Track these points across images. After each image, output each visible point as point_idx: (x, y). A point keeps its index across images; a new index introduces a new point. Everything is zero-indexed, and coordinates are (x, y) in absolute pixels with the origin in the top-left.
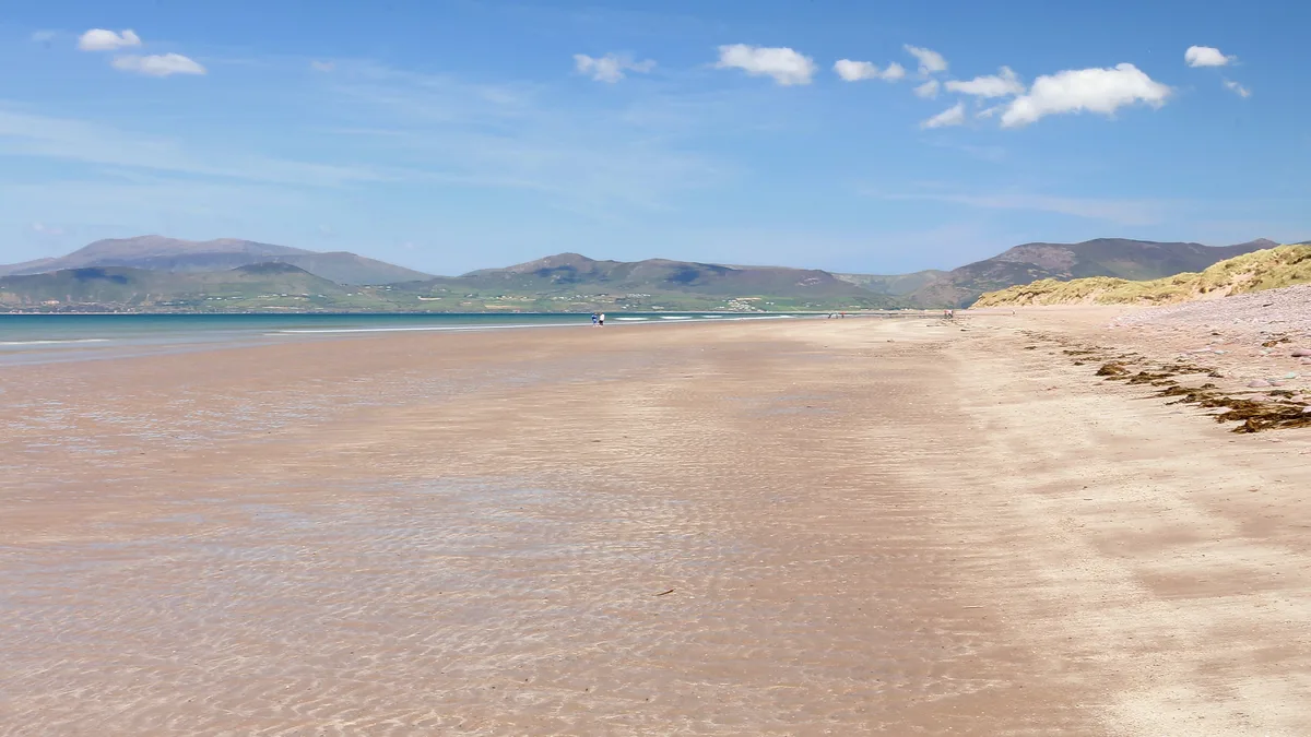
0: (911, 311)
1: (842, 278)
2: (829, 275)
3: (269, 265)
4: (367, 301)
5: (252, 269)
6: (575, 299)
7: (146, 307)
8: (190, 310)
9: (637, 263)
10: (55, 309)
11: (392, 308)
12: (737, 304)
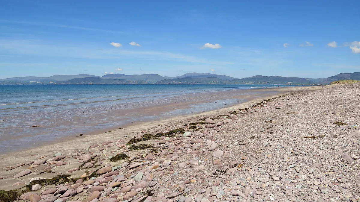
0: (319, 85)
1: (307, 79)
2: (304, 78)
3: (212, 77)
4: (227, 83)
5: (209, 78)
6: (260, 82)
7: (193, 83)
8: (200, 84)
9: (270, 77)
10: (180, 83)
11: (231, 84)
12: (288, 83)
